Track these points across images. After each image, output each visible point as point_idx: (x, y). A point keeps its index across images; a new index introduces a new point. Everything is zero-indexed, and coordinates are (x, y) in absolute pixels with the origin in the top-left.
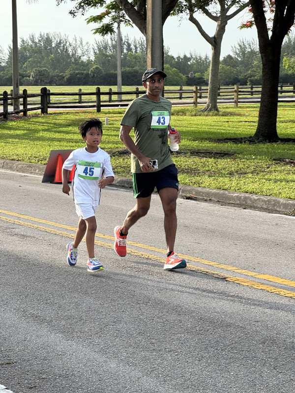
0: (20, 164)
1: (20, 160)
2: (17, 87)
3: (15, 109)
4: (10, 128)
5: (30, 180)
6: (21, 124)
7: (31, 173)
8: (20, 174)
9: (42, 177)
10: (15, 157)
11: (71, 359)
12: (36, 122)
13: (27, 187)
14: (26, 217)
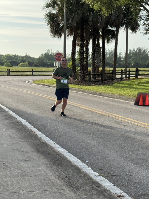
0: (126, 98)
1: (126, 96)
2: (127, 68)
3: (125, 76)
4: (123, 84)
5: (129, 104)
6: (127, 82)
7: (130, 101)
8: (126, 101)
9: (134, 103)
10: (124, 95)
11: (141, 176)
12: (133, 82)
13: (128, 106)
14: (127, 118)
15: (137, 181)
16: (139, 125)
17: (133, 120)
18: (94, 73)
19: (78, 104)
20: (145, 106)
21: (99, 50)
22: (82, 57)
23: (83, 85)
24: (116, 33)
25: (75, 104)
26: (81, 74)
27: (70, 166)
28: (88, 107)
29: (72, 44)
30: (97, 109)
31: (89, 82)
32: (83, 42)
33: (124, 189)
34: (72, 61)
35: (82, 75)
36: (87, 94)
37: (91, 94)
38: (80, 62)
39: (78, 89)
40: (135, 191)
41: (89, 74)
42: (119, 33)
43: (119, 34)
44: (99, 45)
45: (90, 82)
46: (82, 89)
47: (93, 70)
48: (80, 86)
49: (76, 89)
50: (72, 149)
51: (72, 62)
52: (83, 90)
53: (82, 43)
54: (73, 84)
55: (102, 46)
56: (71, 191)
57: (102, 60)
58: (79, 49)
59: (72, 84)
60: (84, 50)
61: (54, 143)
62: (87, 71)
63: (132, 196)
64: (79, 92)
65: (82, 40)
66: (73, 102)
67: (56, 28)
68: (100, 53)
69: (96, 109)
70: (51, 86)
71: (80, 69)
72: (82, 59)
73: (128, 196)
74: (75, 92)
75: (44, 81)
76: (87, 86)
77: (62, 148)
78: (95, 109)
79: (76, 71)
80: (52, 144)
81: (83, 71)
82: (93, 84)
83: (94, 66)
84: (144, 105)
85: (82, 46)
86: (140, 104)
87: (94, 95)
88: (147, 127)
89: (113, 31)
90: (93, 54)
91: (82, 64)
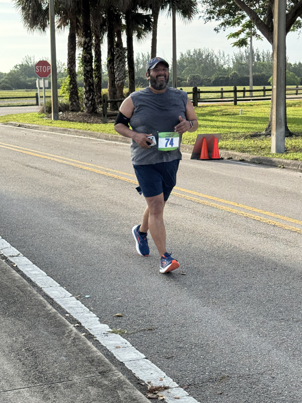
15: (199, 342)
16: (201, 201)
17: (190, 192)
18: (114, 99)
19: (79, 162)
20: (212, 159)
21: (121, 54)
22: (89, 67)
23: (93, 123)
24: (153, 20)
25: (73, 162)
26: (88, 102)
27: (43, 315)
28: (99, 167)
29: (69, 43)
30: (117, 172)
31: (104, 116)
32: (89, 38)
33: (168, 367)
34: (70, 77)
35: (90, 102)
36: (100, 140)
37: (106, 140)
38: (84, 79)
39: (81, 131)
40: (194, 371)
41: (104, 101)
42: (158, 20)
43: (158, 22)
44: (121, 43)
45: (106, 116)
46: (89, 131)
47: (112, 93)
48: (86, 124)
49: (77, 131)
50: (56, 267)
51: (69, 79)
52: (91, 133)
53: (87, 40)
54: (73, 121)
55: (126, 46)
56: (34, 392)
57: (129, 72)
58: (81, 53)
59: (70, 121)
60: (91, 54)
61: (16, 255)
62: (99, 94)
63: (186, 387)
64: (83, 137)
65: (87, 35)
66: (70, 158)
67: (33, 12)
68: (123, 60)
69: (115, 171)
70: (29, 127)
71: (86, 92)
72: (89, 72)
73: (177, 385)
74: (76, 137)
75: (15, 117)
76: (99, 123)
77: (34, 265)
78: (112, 170)
79: (77, 96)
80: (13, 256)
81: (92, 96)
82: (111, 119)
83: (112, 84)
84: (210, 158)
85: (88, 46)
86: (202, 156)
87: (113, 142)
88: (217, 205)
89: (147, 17)
90: (111, 62)
91: (89, 81)
